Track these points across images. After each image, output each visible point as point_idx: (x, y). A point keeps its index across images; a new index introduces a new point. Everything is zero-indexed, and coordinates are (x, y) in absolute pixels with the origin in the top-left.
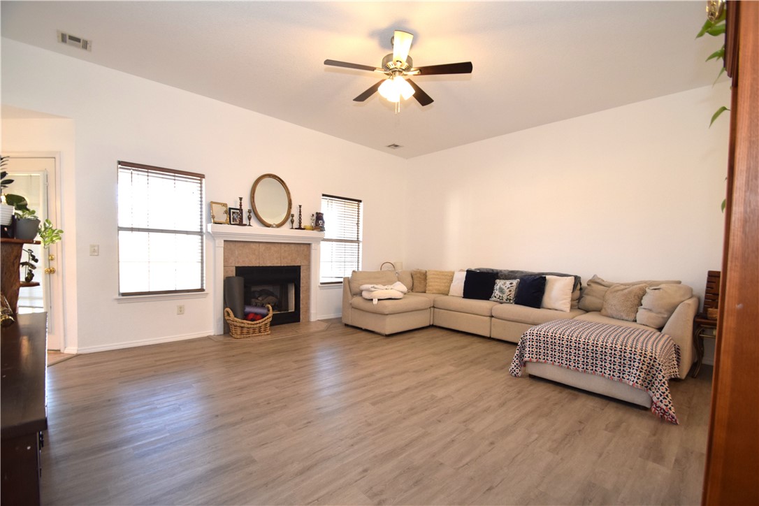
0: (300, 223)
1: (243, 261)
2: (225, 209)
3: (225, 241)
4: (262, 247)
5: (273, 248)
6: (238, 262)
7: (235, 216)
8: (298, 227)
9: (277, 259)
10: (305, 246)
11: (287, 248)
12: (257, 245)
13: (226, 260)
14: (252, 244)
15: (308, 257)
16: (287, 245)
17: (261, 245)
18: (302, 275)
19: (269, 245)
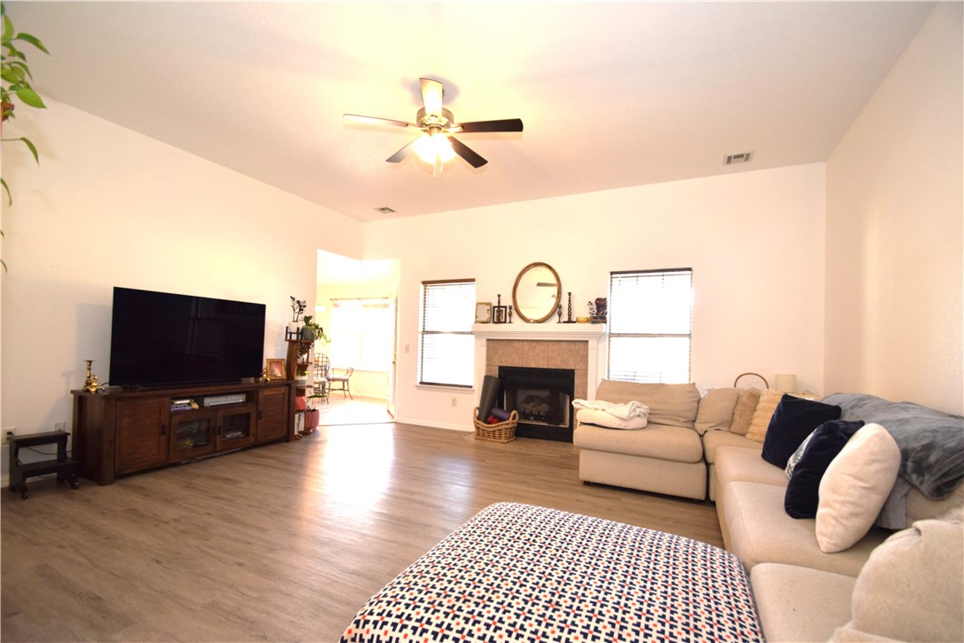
0: (570, 315)
1: (506, 361)
2: (489, 307)
3: (488, 340)
4: (526, 346)
5: (539, 347)
6: (501, 362)
7: (499, 314)
8: (567, 320)
9: (543, 359)
10: (582, 344)
11: (556, 346)
12: (521, 343)
13: (489, 359)
14: (515, 343)
15: (585, 359)
16: (556, 344)
17: (525, 343)
18: (577, 381)
19: (534, 344)
